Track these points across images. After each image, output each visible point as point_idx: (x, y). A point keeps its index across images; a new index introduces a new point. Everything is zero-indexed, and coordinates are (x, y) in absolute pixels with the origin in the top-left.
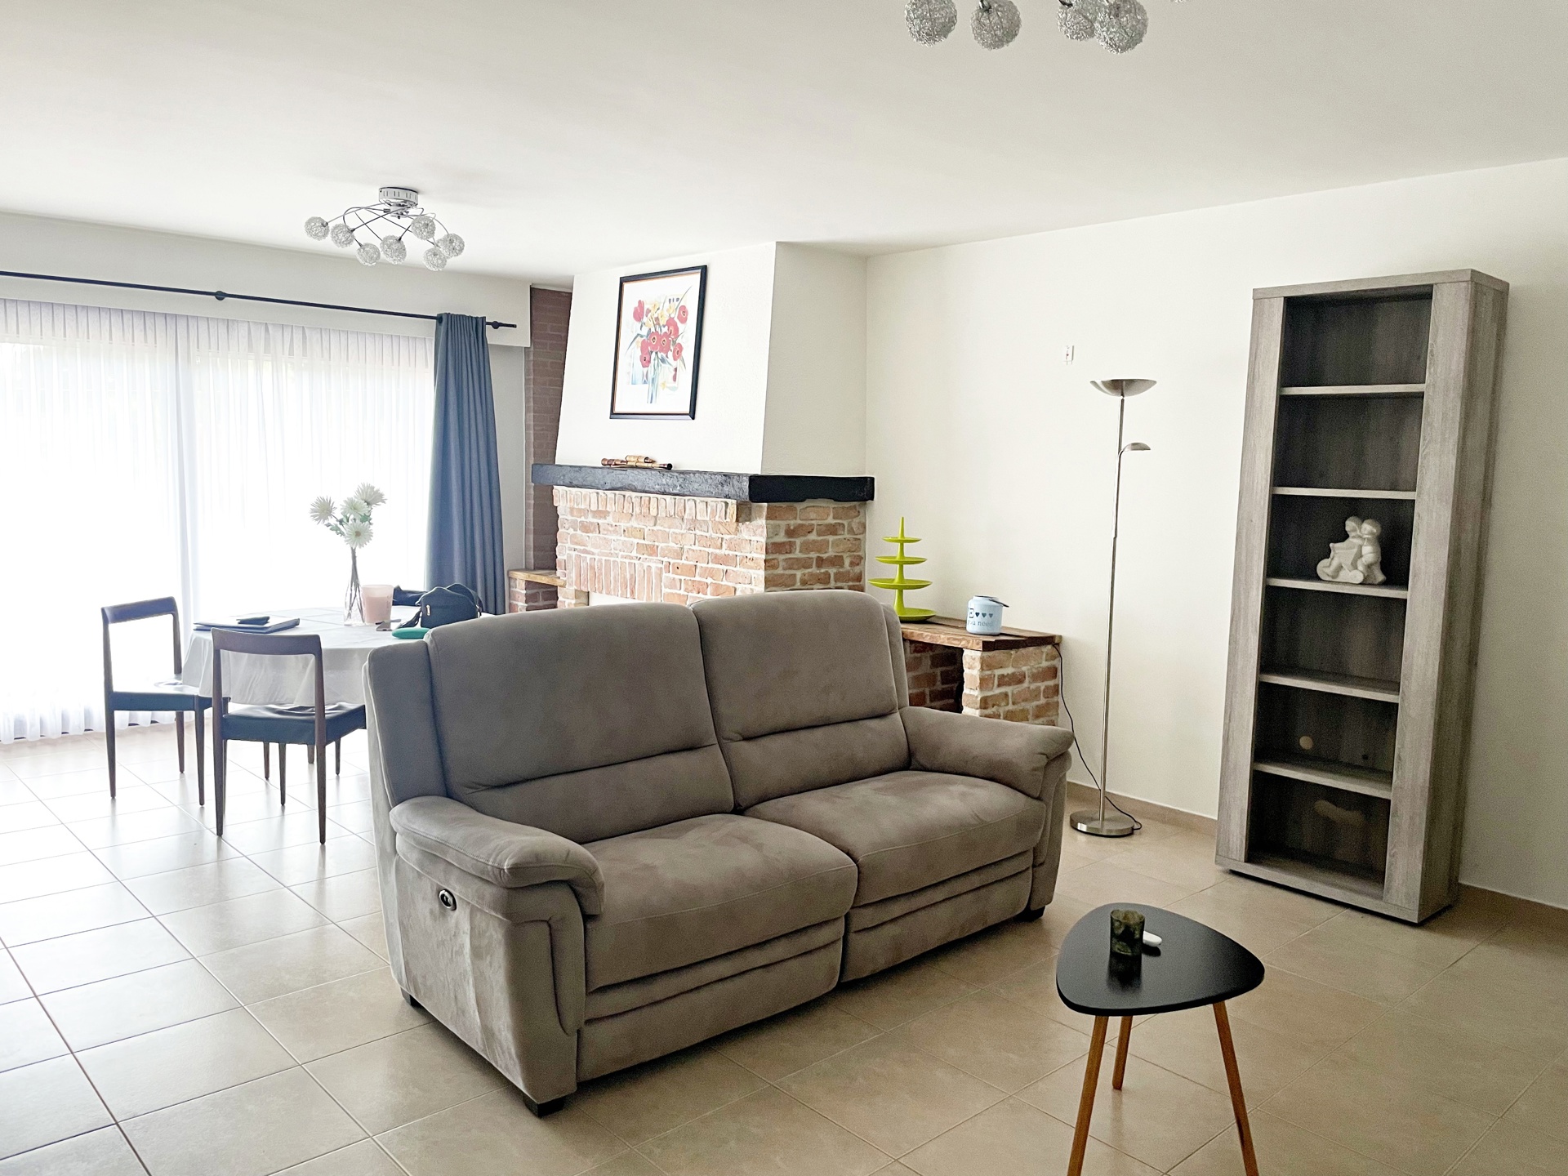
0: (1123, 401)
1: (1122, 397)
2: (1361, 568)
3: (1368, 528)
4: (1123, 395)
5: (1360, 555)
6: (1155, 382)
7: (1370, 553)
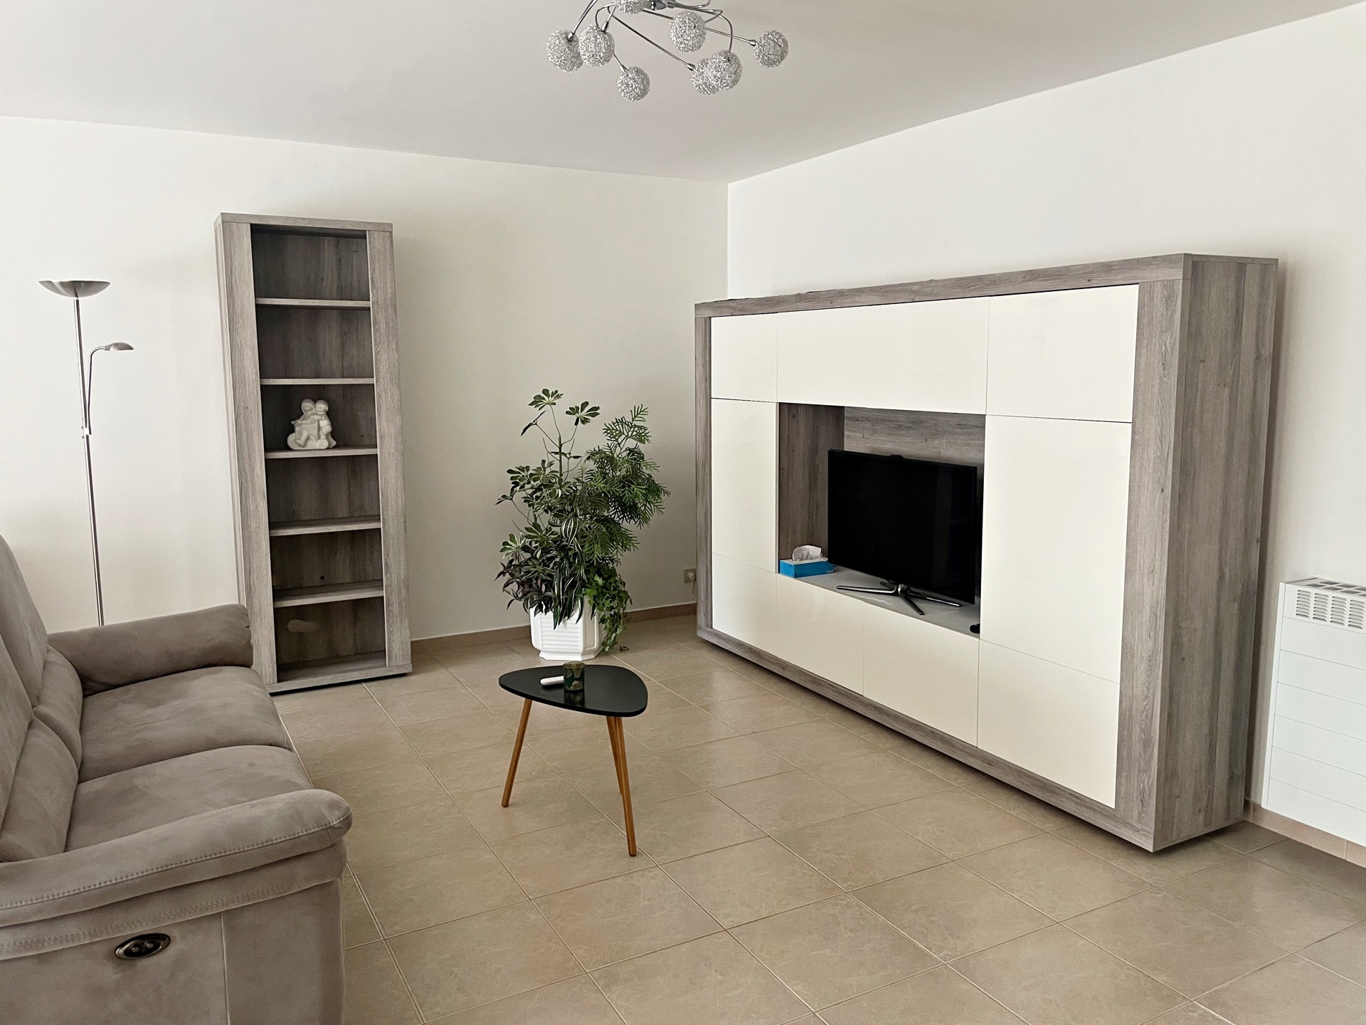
0: (77, 301)
1: (76, 298)
2: (323, 437)
3: (322, 407)
4: (77, 296)
5: (319, 428)
6: (106, 284)
7: (326, 425)
